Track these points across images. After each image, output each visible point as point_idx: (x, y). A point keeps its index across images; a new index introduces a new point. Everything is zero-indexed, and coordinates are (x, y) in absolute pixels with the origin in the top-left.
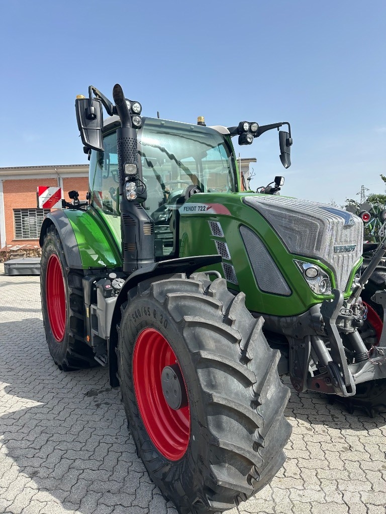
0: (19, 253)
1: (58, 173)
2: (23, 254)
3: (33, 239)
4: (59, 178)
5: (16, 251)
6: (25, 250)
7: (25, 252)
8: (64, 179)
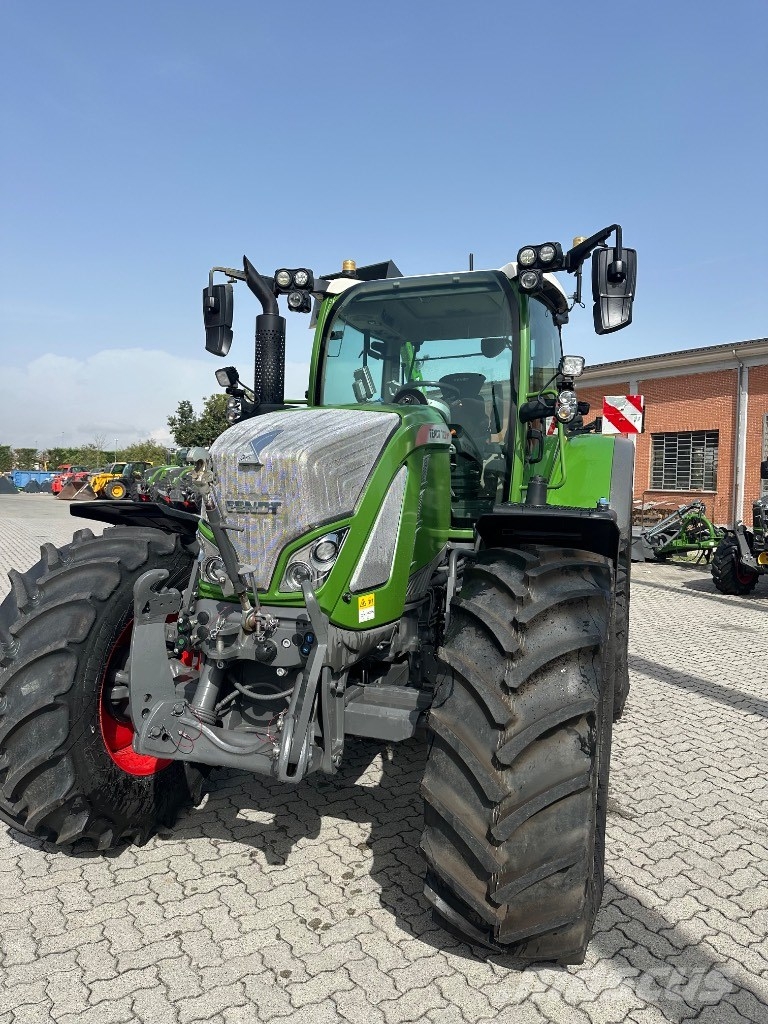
0: (650, 516)
1: (739, 359)
2: (657, 520)
3: (681, 490)
4: (741, 368)
5: (646, 512)
6: (661, 511)
7: (661, 516)
8: (751, 370)
